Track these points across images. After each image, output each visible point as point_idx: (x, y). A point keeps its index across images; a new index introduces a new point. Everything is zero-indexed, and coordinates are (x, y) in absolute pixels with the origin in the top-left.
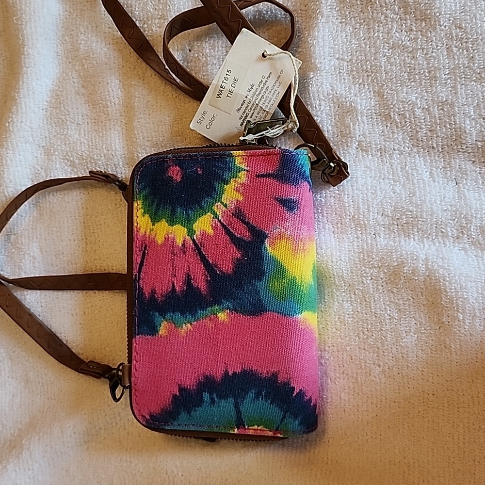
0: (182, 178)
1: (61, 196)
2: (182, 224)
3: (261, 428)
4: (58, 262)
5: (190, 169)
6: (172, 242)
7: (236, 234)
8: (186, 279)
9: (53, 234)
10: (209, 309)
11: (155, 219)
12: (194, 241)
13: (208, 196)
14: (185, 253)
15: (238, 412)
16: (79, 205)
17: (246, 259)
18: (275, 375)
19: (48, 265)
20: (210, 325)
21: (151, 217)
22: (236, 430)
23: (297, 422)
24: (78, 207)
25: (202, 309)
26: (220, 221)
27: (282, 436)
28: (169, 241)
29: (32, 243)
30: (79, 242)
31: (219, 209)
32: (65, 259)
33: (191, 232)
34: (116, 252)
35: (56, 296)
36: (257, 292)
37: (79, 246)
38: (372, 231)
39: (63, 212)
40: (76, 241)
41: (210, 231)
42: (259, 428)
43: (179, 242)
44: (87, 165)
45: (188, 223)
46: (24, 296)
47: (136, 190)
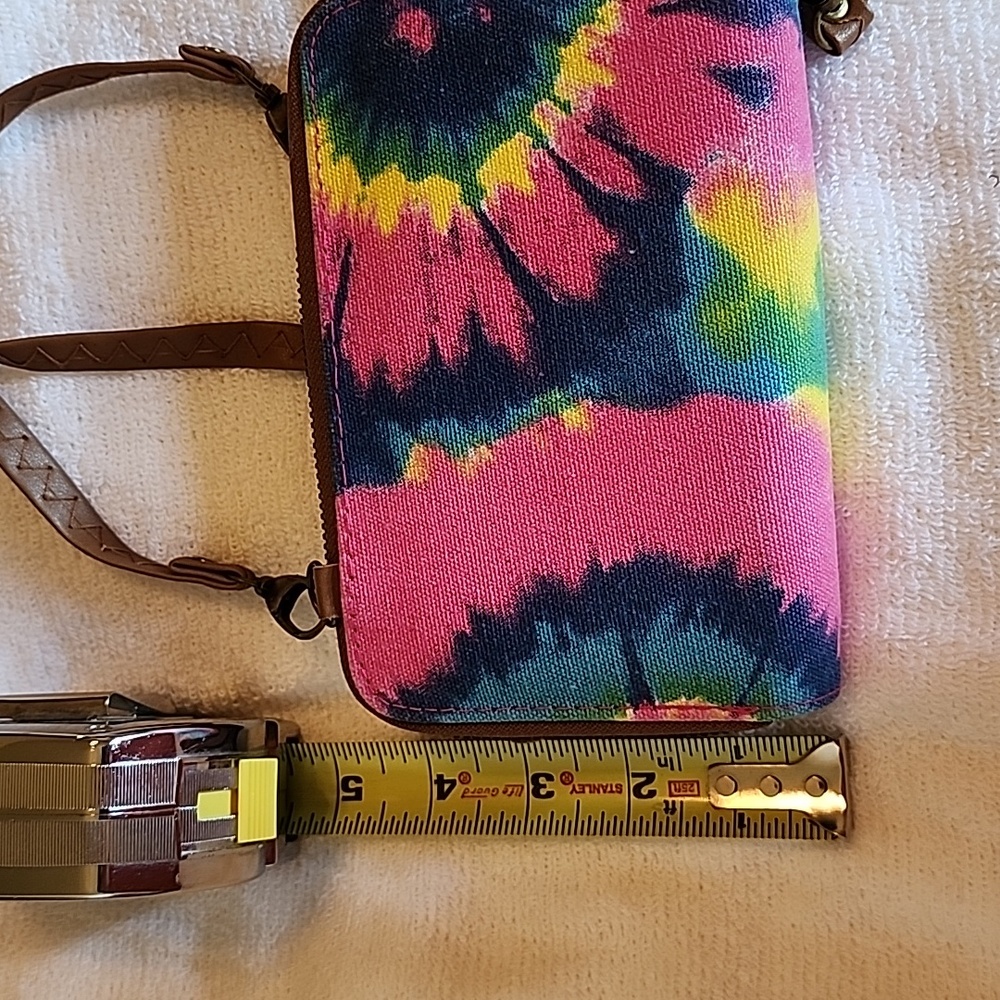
0: (438, 41)
1: (118, 119)
2: (445, 173)
3: (698, 704)
4: (116, 301)
5: (457, 12)
6: (421, 225)
7: (599, 185)
8: (466, 328)
9: (100, 223)
10: (536, 401)
11: (368, 165)
12: (481, 216)
13: (513, 83)
14: (458, 252)
15: (634, 665)
16: (166, 143)
17: (632, 252)
18: (728, 563)
19: (91, 309)
20: (541, 443)
21: (356, 162)
22: (630, 712)
23: (793, 681)
24: (165, 146)
25: (517, 402)
26: (551, 153)
27: (755, 720)
28: (413, 225)
29: (43, 248)
30: (171, 243)
31: (547, 118)
32: (133, 290)
33: (472, 192)
34: (273, 266)
35: (118, 393)
36: (669, 345)
37: (171, 256)
38: (987, 166)
39: (124, 160)
40: (161, 240)
41: (526, 185)
42: (692, 703)
43: (441, 224)
44: (187, 28)
45: (462, 167)
46: (32, 393)
47: (309, 89)
